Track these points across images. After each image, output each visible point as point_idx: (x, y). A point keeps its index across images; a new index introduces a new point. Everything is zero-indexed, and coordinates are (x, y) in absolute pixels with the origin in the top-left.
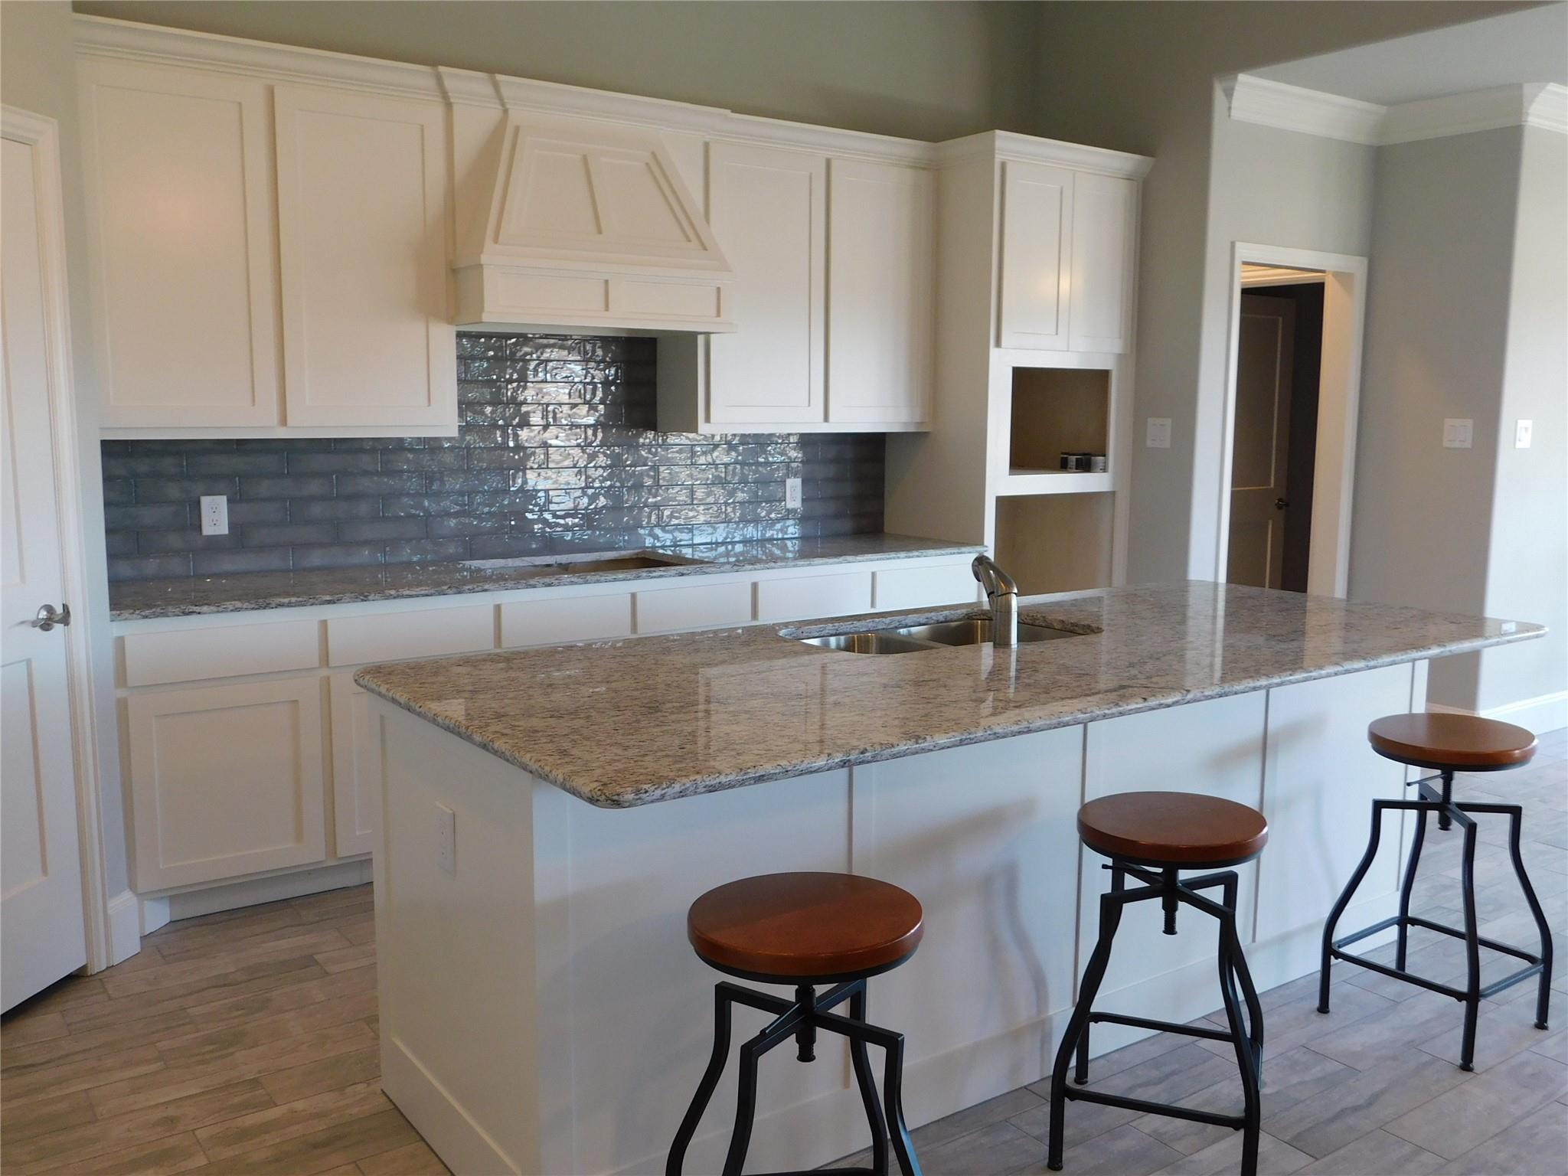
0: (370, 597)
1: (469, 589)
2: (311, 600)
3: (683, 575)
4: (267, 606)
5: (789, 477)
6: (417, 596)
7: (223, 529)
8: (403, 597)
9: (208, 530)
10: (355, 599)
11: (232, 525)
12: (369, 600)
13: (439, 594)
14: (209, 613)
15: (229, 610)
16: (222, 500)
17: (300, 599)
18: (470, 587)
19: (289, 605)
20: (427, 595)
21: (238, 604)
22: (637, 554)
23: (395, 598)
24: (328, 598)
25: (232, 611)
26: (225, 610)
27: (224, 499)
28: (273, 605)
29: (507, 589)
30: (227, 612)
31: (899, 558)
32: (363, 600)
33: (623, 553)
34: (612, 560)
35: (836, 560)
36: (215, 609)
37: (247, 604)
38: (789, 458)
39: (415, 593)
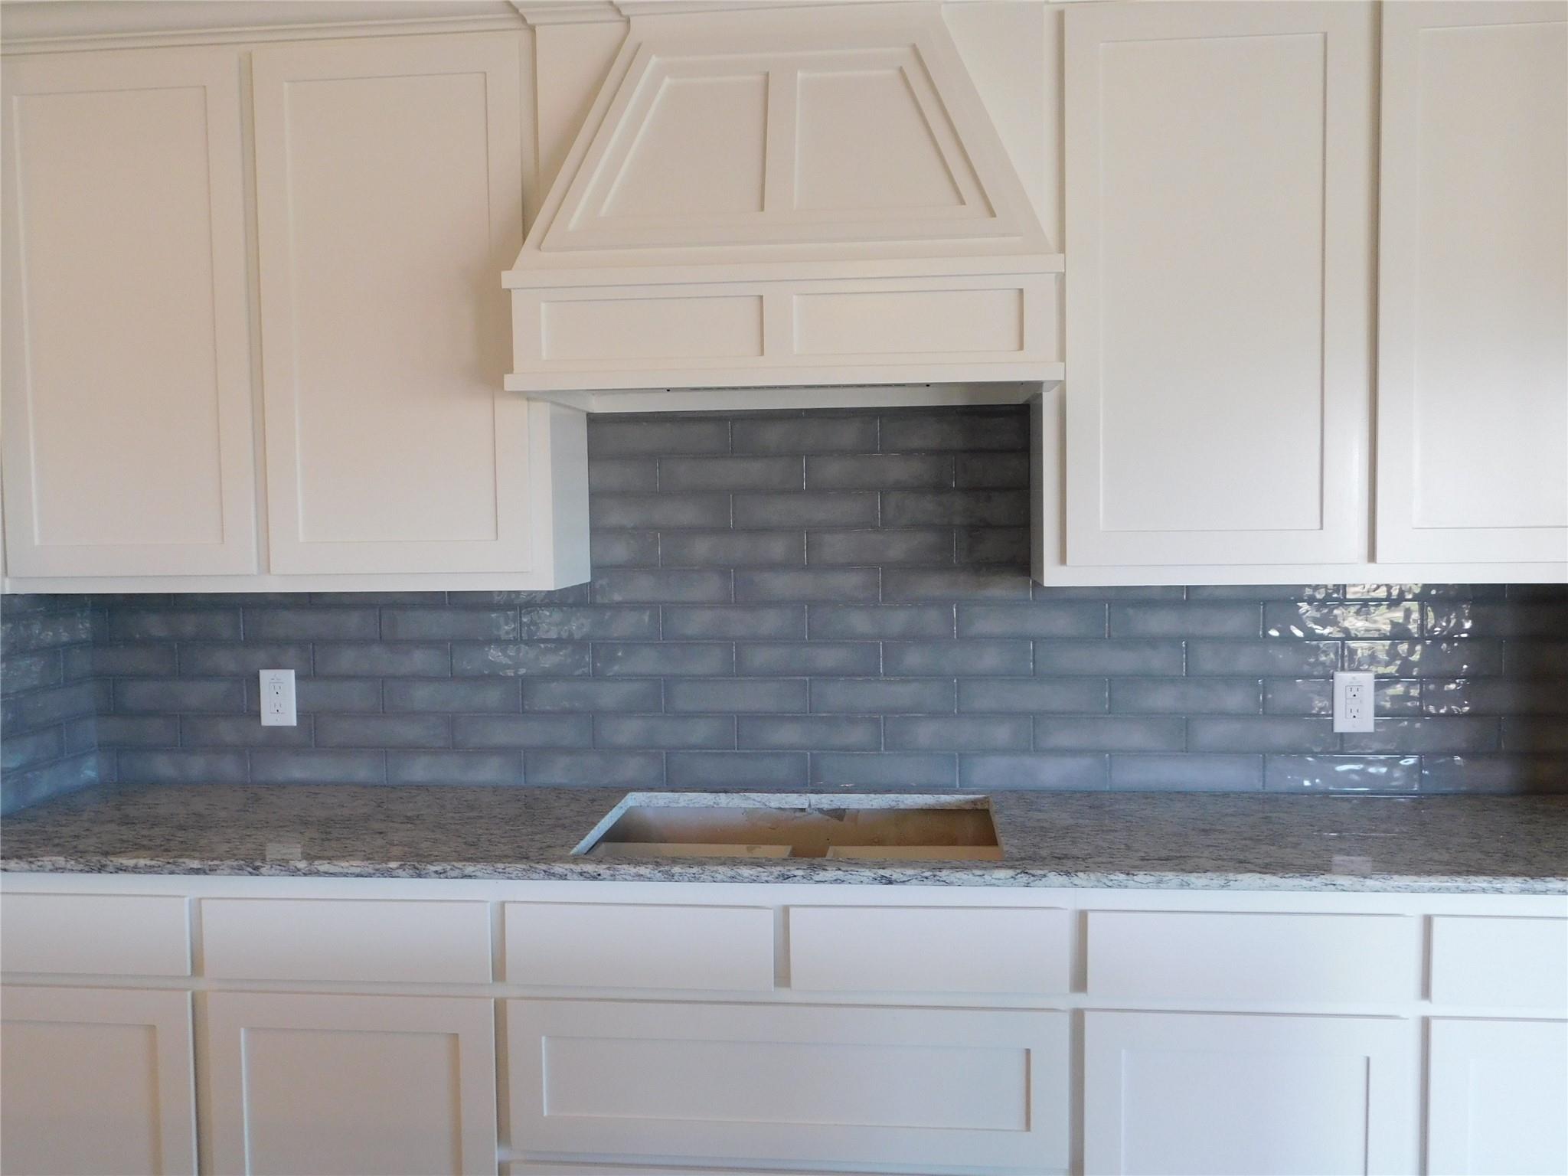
0: (263, 870)
1: (436, 872)
2: (169, 866)
3: (890, 882)
4: (101, 869)
5: (1343, 669)
6: (346, 875)
7: (290, 719)
8: (318, 873)
9: (268, 719)
10: (239, 870)
11: (301, 714)
12: (260, 874)
13: (383, 875)
14: (20, 871)
15: (47, 869)
16: (289, 676)
17: (153, 863)
18: (439, 868)
19: (135, 870)
20: (358, 876)
21: (60, 861)
22: (974, 802)
23: (305, 875)
24: (196, 864)
25: (51, 871)
26: (41, 869)
27: (291, 674)
28: (111, 868)
29: (509, 878)
30: (44, 871)
31: (1500, 891)
32: (251, 874)
33: (944, 798)
34: (922, 809)
35: (1304, 882)
36: (26, 866)
37: (73, 862)
38: (1346, 631)
39: (341, 870)
